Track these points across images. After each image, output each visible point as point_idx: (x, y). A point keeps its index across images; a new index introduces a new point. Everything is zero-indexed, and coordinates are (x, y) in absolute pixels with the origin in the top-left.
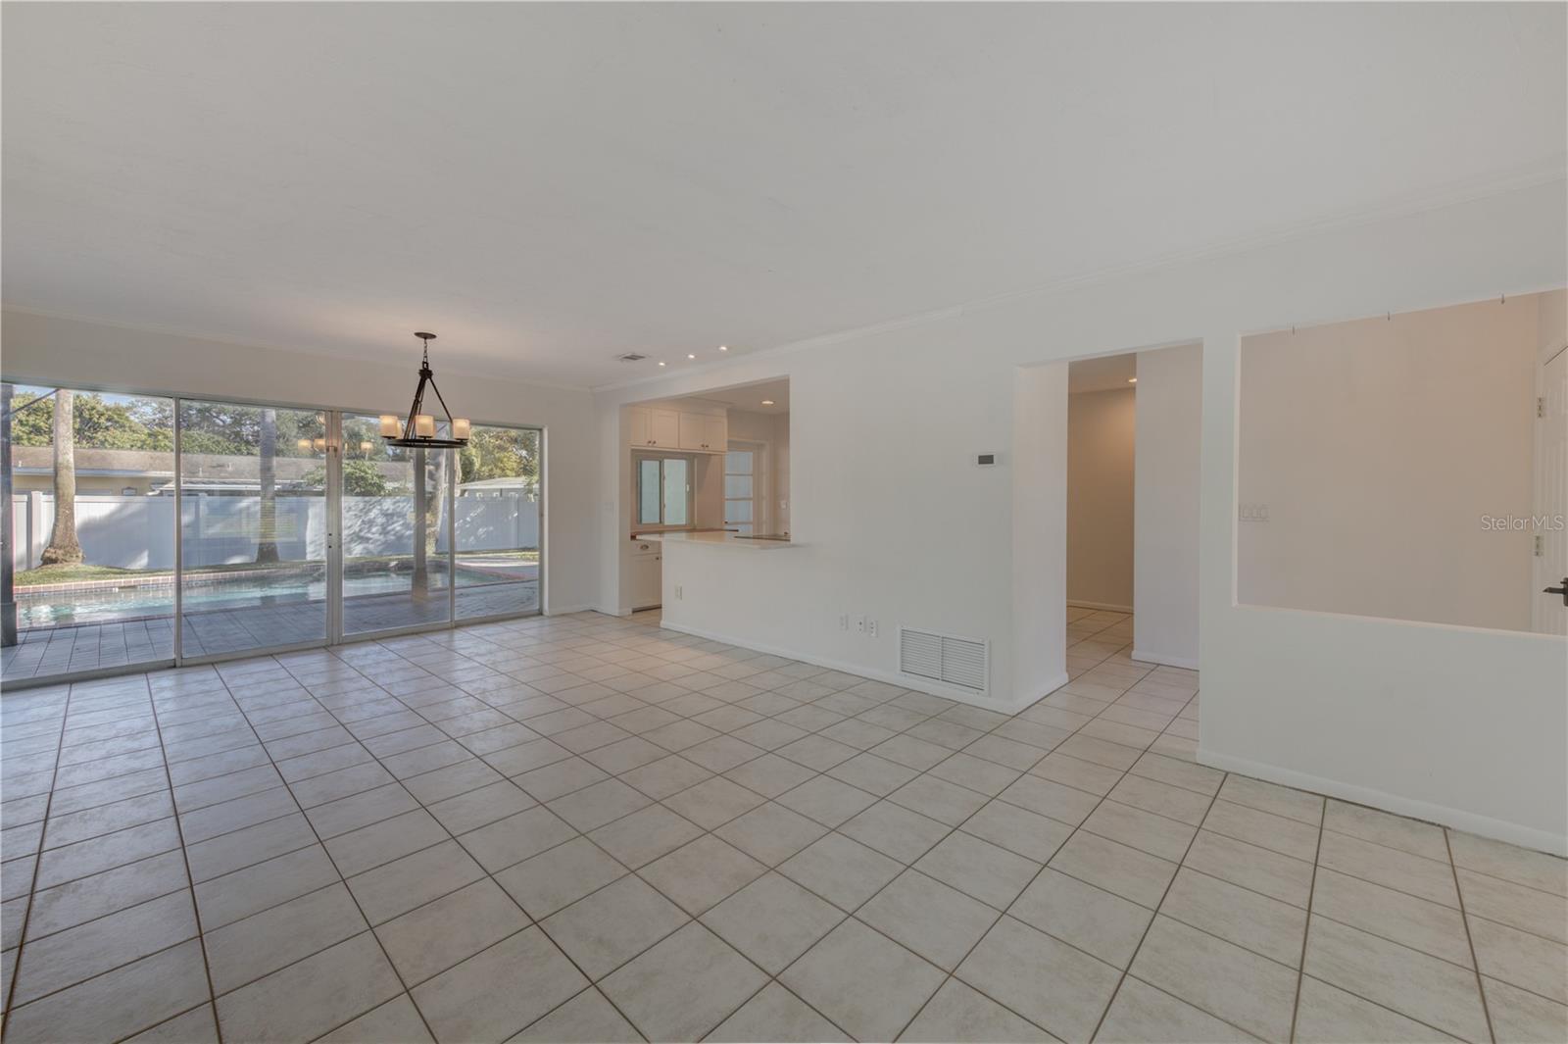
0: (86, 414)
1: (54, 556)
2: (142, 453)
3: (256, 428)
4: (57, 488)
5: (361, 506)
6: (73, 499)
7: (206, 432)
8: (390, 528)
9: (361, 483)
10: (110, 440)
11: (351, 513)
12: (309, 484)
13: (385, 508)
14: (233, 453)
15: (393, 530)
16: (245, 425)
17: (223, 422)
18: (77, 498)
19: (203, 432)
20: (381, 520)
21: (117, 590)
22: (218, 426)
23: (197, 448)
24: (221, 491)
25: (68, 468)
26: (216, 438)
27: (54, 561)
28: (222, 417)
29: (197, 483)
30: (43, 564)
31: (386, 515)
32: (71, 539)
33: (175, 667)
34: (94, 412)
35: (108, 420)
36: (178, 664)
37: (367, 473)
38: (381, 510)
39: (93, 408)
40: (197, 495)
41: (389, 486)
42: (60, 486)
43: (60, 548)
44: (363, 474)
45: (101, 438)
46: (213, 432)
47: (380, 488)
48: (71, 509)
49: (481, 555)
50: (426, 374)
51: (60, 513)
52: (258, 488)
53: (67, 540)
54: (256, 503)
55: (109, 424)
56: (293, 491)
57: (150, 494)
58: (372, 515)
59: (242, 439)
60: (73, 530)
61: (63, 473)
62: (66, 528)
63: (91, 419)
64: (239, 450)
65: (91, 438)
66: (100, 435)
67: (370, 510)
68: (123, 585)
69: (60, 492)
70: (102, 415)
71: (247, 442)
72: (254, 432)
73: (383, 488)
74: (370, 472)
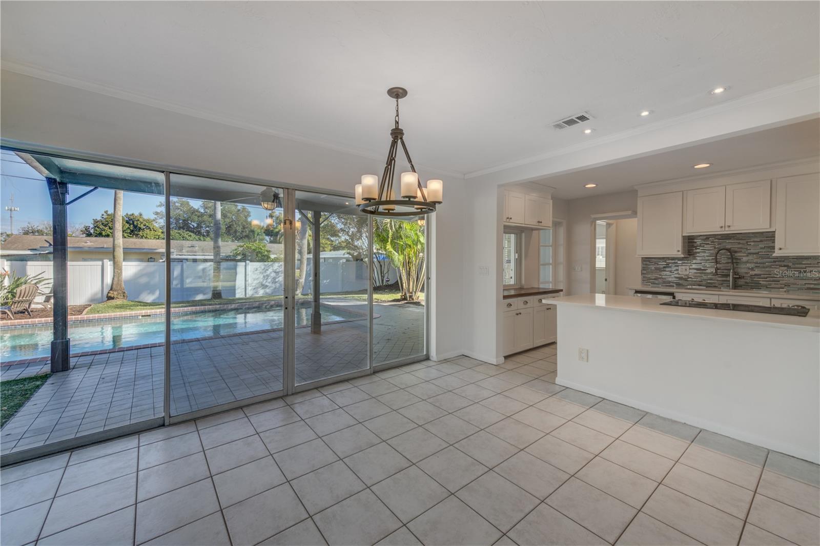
0: (135, 223)
1: (112, 296)
2: (158, 240)
3: (207, 229)
4: (114, 258)
5: (263, 267)
6: (122, 264)
7: (186, 231)
8: (277, 280)
9: (260, 255)
10: (145, 235)
11: (258, 271)
12: (234, 256)
13: (275, 269)
14: (197, 240)
15: (279, 281)
16: (202, 227)
17: (193, 226)
18: (124, 263)
19: (184, 231)
20: (273, 275)
21: (141, 317)
22: (191, 228)
23: (182, 238)
24: (193, 259)
25: (119, 247)
26: (190, 233)
27: (113, 298)
28: (193, 223)
29: (182, 255)
30: (107, 300)
31: (275, 272)
32: (121, 285)
33: (163, 425)
34: (138, 222)
35: (144, 225)
36: (167, 423)
37: (261, 249)
38: (273, 269)
39: (138, 220)
40: (182, 261)
41: (272, 256)
42: (116, 257)
43: (116, 291)
44: (260, 250)
45: (142, 235)
46: (189, 231)
47: (268, 257)
48: (121, 269)
49: (328, 297)
50: (397, 134)
51: (116, 272)
52: (212, 257)
53: (119, 287)
54: (211, 265)
55: (144, 227)
56: (227, 259)
57: (161, 261)
58: (268, 272)
59: (201, 234)
60: (121, 281)
61: (117, 249)
62: (119, 280)
63: (137, 225)
64: (200, 239)
65: (137, 235)
66: (141, 233)
67: (267, 270)
68: (144, 315)
69: (116, 260)
70: (142, 223)
71: (204, 236)
72: (207, 230)
73: (270, 257)
74: (263, 249)
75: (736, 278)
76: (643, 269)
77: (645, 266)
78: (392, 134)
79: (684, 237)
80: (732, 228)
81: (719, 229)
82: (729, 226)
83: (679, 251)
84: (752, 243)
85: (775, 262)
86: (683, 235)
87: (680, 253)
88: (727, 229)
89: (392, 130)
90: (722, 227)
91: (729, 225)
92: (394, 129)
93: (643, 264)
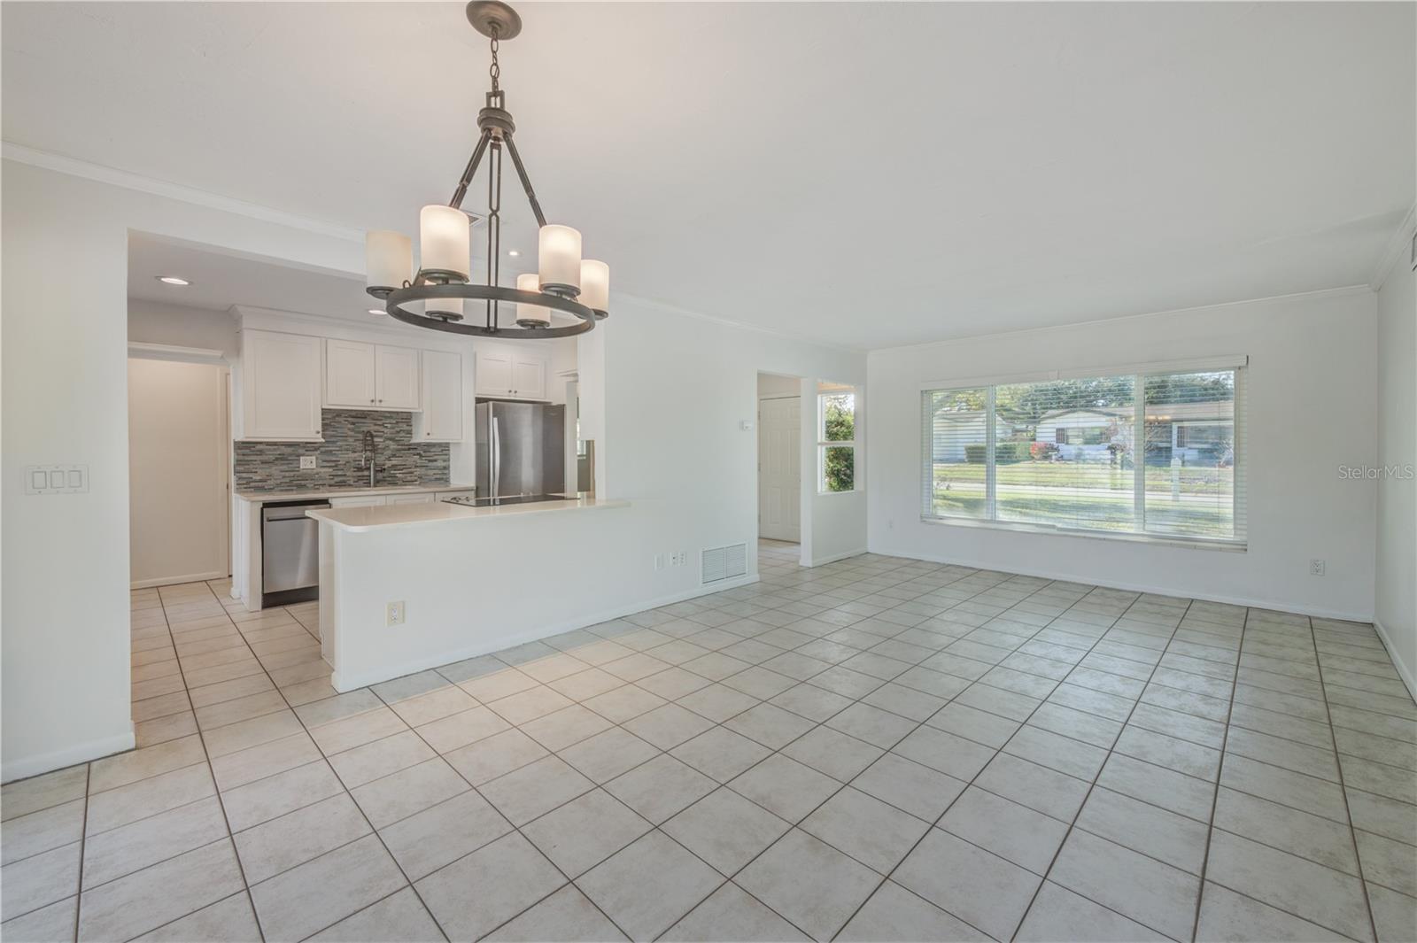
75: (377, 471)
76: (238, 463)
77: (241, 458)
78: (481, 122)
79: (324, 411)
80: (383, 404)
81: (369, 404)
82: (381, 401)
83: (318, 432)
84: (389, 426)
85: (409, 449)
86: (324, 407)
87: (320, 435)
88: (378, 404)
89: (481, 111)
90: (372, 401)
91: (380, 398)
92: (484, 109)
93: (238, 455)
